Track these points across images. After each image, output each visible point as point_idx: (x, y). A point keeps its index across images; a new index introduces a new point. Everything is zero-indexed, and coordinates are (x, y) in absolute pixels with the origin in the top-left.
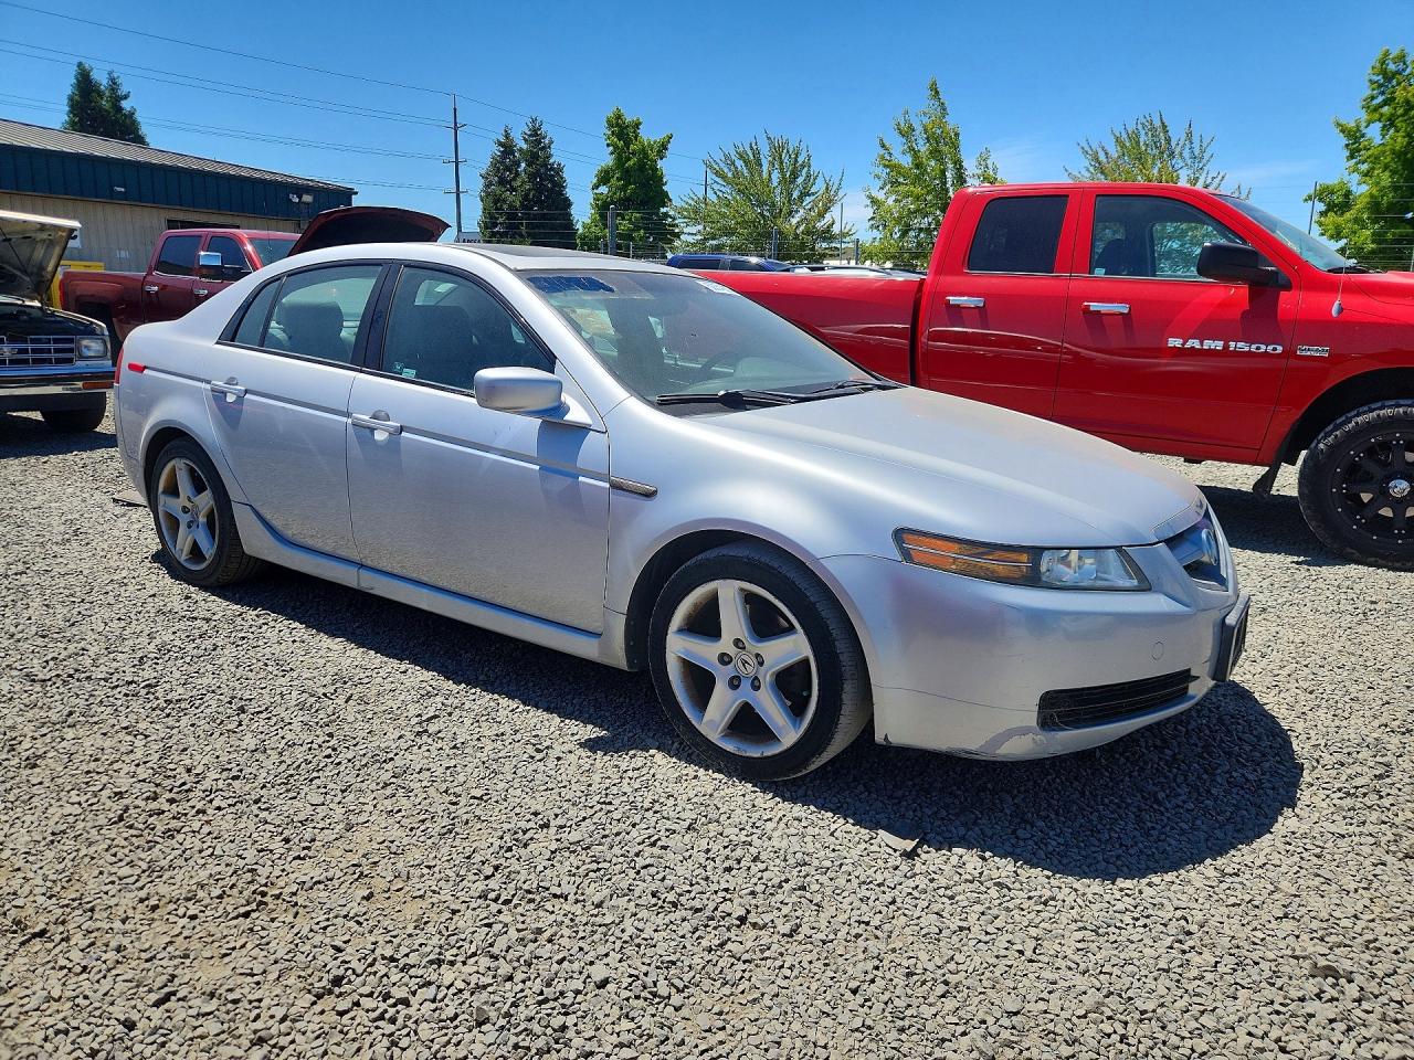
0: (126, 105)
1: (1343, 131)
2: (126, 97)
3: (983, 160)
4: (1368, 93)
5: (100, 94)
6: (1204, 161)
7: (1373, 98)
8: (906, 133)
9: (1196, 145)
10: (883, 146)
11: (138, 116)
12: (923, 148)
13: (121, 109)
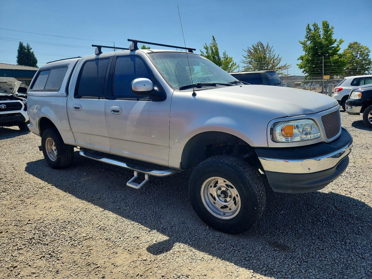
0: (31, 51)
1: (301, 43)
2: (31, 49)
3: (224, 54)
4: (306, 35)
5: (25, 49)
6: (272, 51)
7: (308, 35)
8: (206, 48)
9: (269, 48)
10: (202, 52)
11: (34, 53)
12: (210, 51)
13: (30, 52)
